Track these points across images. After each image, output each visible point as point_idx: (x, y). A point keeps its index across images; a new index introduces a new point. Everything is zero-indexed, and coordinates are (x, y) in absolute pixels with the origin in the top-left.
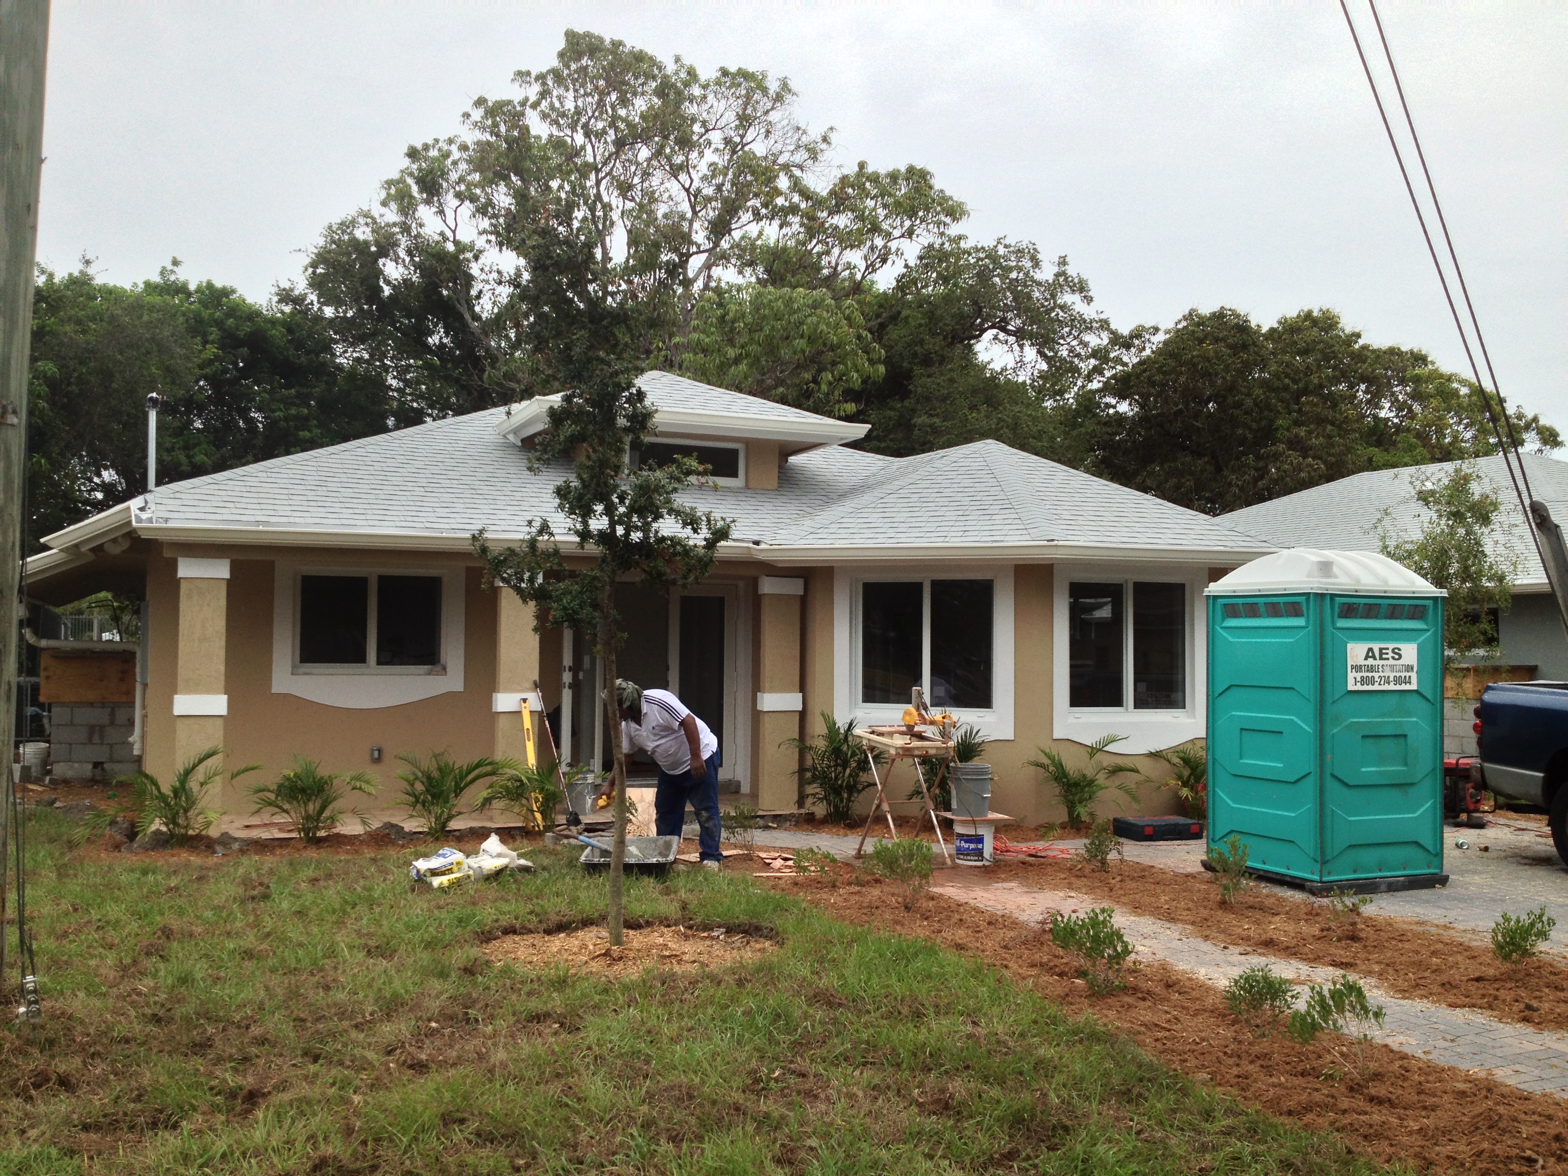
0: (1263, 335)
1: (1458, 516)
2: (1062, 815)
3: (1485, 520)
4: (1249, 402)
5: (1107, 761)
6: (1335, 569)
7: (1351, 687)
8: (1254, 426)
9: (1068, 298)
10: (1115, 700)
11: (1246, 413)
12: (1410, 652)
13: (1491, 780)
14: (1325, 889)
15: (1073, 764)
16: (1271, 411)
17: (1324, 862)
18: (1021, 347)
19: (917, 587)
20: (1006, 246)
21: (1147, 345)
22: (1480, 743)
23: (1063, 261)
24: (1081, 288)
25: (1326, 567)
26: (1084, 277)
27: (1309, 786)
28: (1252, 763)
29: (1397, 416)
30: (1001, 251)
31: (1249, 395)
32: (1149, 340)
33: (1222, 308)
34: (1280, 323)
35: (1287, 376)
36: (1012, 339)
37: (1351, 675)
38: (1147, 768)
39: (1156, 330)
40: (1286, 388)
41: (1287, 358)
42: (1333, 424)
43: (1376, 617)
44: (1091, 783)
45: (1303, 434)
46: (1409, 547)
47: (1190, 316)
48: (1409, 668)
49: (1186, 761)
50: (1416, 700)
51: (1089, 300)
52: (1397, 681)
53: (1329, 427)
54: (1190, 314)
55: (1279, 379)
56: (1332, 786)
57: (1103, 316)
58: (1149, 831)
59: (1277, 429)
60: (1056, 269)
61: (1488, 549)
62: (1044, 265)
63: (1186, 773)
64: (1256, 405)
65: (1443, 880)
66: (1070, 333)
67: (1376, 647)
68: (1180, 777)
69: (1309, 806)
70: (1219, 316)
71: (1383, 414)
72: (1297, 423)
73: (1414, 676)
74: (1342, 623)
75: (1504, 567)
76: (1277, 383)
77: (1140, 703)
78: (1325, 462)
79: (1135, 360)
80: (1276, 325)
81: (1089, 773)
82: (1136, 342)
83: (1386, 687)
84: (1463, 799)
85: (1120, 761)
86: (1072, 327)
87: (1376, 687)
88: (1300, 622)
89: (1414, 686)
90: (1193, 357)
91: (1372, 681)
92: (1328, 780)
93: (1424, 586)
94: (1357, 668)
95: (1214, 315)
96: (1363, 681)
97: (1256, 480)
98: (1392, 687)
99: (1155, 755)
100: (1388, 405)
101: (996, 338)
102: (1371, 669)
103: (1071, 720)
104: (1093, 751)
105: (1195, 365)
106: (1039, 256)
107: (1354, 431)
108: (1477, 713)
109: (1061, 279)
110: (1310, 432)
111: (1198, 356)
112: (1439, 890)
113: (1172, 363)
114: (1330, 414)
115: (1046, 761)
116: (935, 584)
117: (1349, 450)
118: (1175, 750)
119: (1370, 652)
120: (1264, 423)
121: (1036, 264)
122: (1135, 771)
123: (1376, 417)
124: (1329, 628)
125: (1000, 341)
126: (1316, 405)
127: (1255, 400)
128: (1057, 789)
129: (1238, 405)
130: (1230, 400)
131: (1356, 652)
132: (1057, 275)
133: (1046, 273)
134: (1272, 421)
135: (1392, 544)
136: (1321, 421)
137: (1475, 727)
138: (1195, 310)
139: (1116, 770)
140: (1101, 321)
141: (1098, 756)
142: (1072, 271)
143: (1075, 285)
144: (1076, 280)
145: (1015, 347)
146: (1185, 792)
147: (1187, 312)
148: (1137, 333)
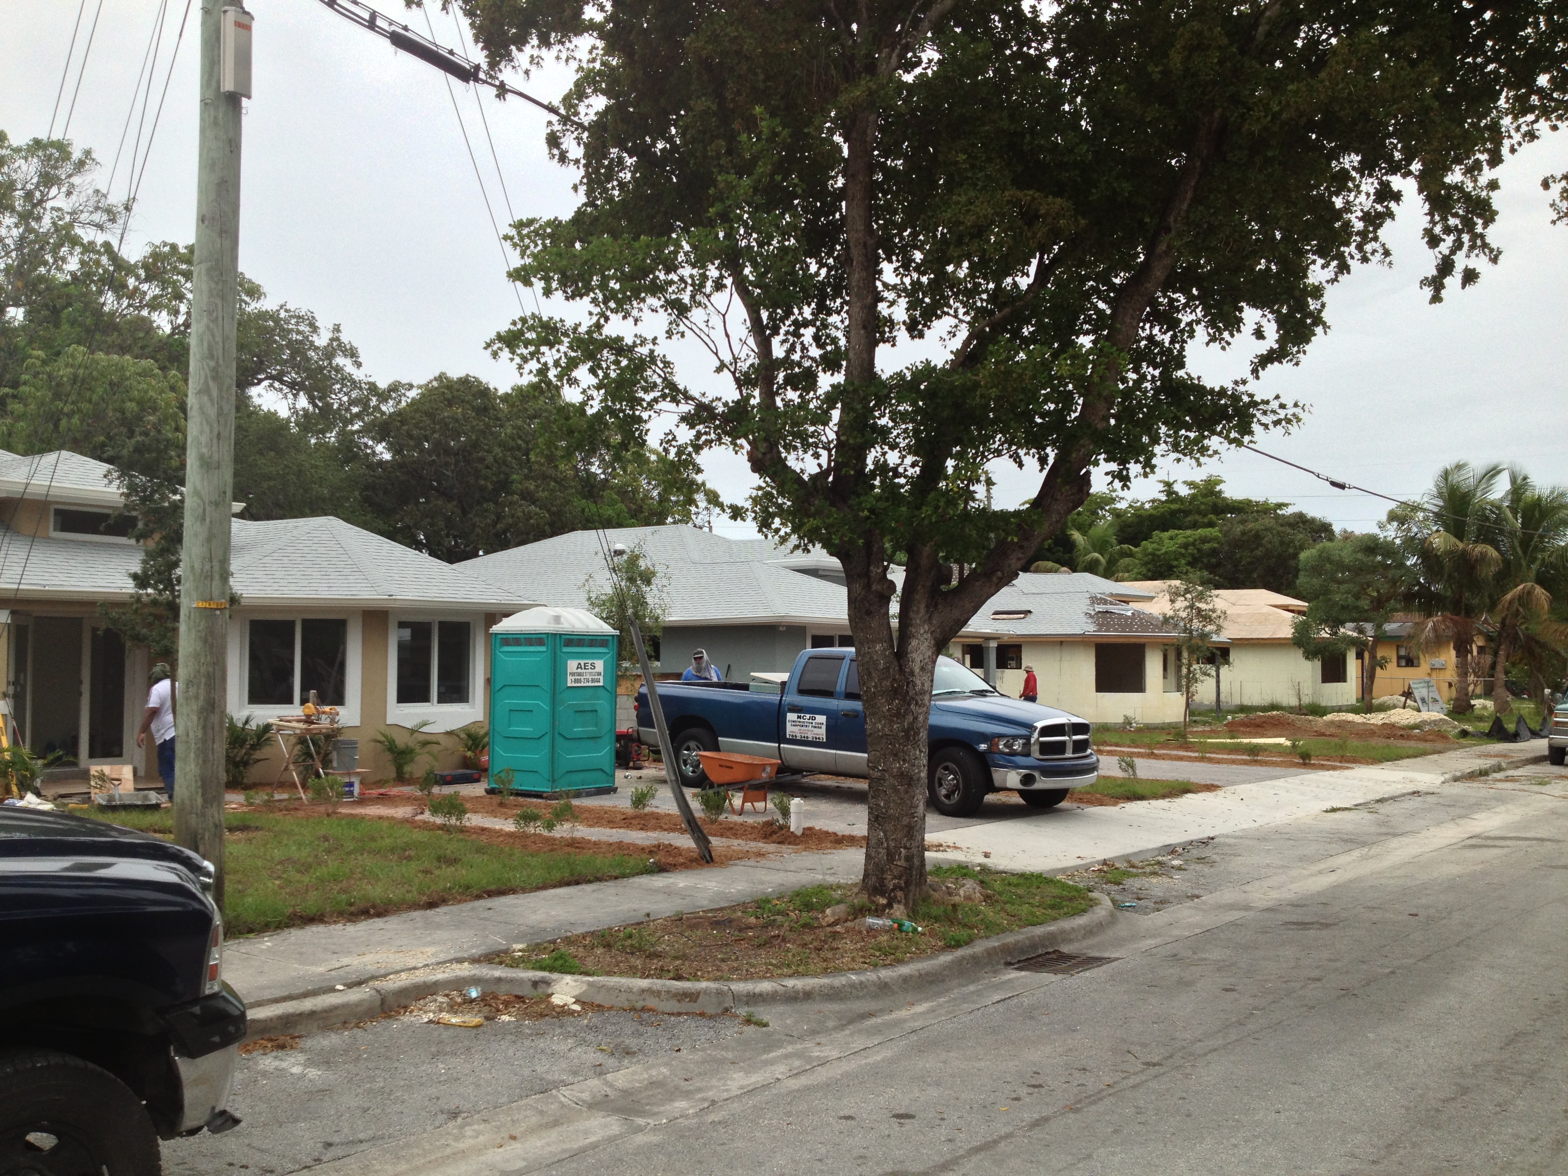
0: (500, 397)
1: (631, 580)
2: (392, 773)
3: (648, 582)
4: (490, 459)
5: (421, 738)
6: (562, 620)
7: (569, 685)
8: (495, 479)
9: (340, 360)
10: (424, 697)
11: (487, 467)
12: (599, 665)
13: (643, 737)
14: (554, 796)
15: (401, 741)
16: (507, 466)
17: (553, 781)
18: (295, 396)
19: (291, 624)
20: (286, 311)
21: (403, 399)
22: (637, 716)
23: (337, 329)
24: (352, 353)
25: (557, 619)
26: (355, 345)
27: (547, 739)
28: (517, 729)
29: (603, 473)
30: (283, 314)
31: (489, 451)
32: (404, 395)
33: (468, 375)
34: (513, 389)
35: (520, 437)
36: (286, 389)
37: (569, 678)
38: (445, 742)
39: (411, 386)
40: (519, 448)
41: (519, 422)
42: (556, 482)
43: (583, 646)
44: (412, 751)
45: (532, 487)
46: (603, 597)
47: (441, 378)
48: (599, 674)
49: (470, 736)
50: (602, 692)
51: (359, 365)
52: (593, 680)
53: (552, 484)
54: (440, 376)
55: (513, 439)
56: (559, 739)
57: (371, 380)
58: (448, 779)
59: (512, 482)
60: (330, 335)
61: (649, 600)
62: (322, 331)
63: (470, 743)
64: (496, 461)
65: (615, 790)
66: (341, 390)
67: (582, 662)
68: (466, 745)
69: (546, 751)
70: (465, 382)
71: (593, 469)
72: (527, 477)
73: (601, 678)
74: (566, 649)
75: (659, 611)
76: (512, 443)
77: (442, 700)
78: (548, 511)
79: (392, 410)
80: (510, 391)
81: (411, 744)
82: (394, 395)
83: (587, 684)
84: (631, 753)
85: (429, 738)
86: (343, 385)
87: (582, 684)
88: (543, 649)
89: (601, 684)
90: (444, 418)
91: (579, 681)
92: (557, 735)
93: (607, 629)
94: (573, 674)
95: (460, 379)
96: (576, 681)
97: (495, 523)
98: (590, 684)
99: (450, 733)
100: (597, 463)
101: (271, 385)
102: (580, 674)
103: (398, 712)
104: (413, 731)
105: (446, 425)
106: (317, 324)
107: (572, 487)
108: (636, 699)
109: (335, 344)
110: (537, 487)
111: (448, 417)
112: (612, 795)
113: (427, 421)
114: (551, 472)
115: (383, 739)
116: (305, 622)
117: (568, 502)
118: (462, 729)
119: (579, 666)
120: (502, 476)
121: (315, 329)
122: (438, 743)
123: (587, 471)
124: (558, 652)
125: (275, 389)
126: (543, 465)
127: (495, 457)
128: (389, 756)
129: (482, 460)
130: (475, 455)
131: (572, 665)
132: (332, 340)
133: (322, 340)
134: (507, 475)
135: (593, 595)
136: (545, 477)
137: (635, 707)
138: (444, 374)
139: (425, 744)
140: (369, 383)
141: (416, 734)
142: (345, 338)
143: (346, 350)
144: (348, 347)
145: (290, 396)
146: (469, 754)
147: (437, 375)
148: (395, 387)
